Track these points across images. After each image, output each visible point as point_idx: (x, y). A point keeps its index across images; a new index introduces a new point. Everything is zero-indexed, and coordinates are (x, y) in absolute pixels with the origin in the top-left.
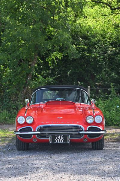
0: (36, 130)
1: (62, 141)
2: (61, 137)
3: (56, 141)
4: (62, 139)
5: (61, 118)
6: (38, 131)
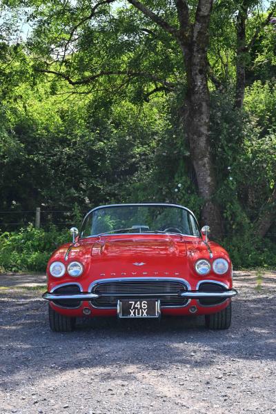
0: (89, 291)
1: (145, 314)
2: (143, 305)
3: (132, 314)
4: (145, 310)
5: (142, 264)
6: (92, 292)
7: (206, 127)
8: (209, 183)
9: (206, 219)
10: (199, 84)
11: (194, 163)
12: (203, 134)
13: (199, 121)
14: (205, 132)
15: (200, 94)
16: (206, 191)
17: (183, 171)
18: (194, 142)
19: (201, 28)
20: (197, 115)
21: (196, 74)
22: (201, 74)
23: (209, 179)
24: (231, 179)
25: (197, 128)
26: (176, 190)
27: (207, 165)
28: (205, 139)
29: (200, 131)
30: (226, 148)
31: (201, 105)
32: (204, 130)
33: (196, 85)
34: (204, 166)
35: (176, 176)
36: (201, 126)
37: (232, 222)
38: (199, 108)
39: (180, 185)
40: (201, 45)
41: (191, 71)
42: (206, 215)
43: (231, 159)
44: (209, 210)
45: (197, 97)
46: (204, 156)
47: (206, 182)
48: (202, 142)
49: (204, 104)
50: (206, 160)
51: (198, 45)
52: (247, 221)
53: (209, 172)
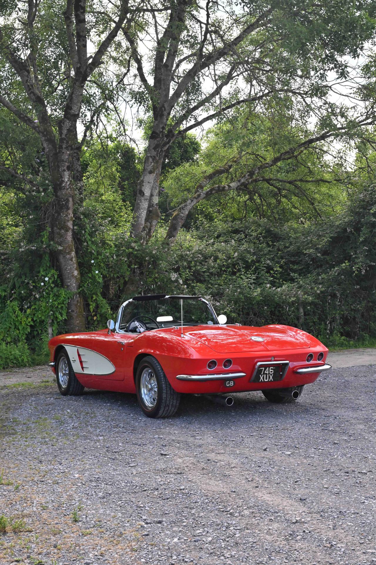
7: (72, 222)
8: (76, 276)
9: (73, 311)
10: (66, 180)
11: (61, 257)
12: (70, 228)
13: (67, 216)
14: (72, 227)
15: (67, 189)
16: (73, 284)
17: (48, 265)
18: (61, 236)
19: (71, 126)
20: (65, 210)
21: (64, 170)
22: (68, 170)
23: (76, 273)
24: (97, 272)
25: (65, 223)
26: (42, 284)
27: (74, 259)
28: (71, 234)
29: (67, 226)
30: (90, 243)
31: (68, 201)
32: (70, 224)
33: (63, 181)
34: (72, 260)
35: (41, 270)
36: (68, 221)
37: (93, 314)
38: (66, 203)
39: (47, 279)
40: (70, 142)
41: (58, 167)
42: (73, 308)
43: (95, 253)
44: (75, 302)
45: (64, 192)
46: (72, 251)
47: (73, 275)
48: (69, 236)
49: (71, 199)
50: (73, 254)
51: (67, 142)
52: (110, 312)
53: (75, 265)
